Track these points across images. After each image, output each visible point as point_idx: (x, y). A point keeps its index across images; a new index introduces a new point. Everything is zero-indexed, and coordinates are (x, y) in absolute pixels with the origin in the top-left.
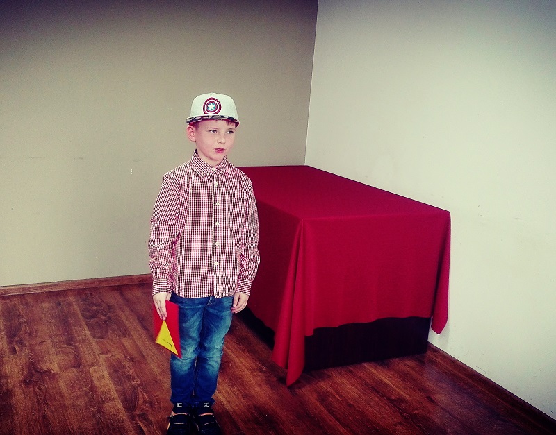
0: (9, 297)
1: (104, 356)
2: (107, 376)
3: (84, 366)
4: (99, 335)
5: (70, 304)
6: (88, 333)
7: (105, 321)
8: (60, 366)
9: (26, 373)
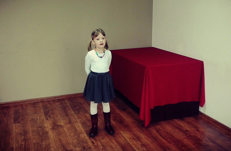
0: (44, 102)
1: (79, 120)
2: (80, 126)
3: (73, 123)
4: (77, 113)
5: (66, 103)
6: (73, 112)
7: (79, 108)
8: (64, 123)
9: (52, 126)
